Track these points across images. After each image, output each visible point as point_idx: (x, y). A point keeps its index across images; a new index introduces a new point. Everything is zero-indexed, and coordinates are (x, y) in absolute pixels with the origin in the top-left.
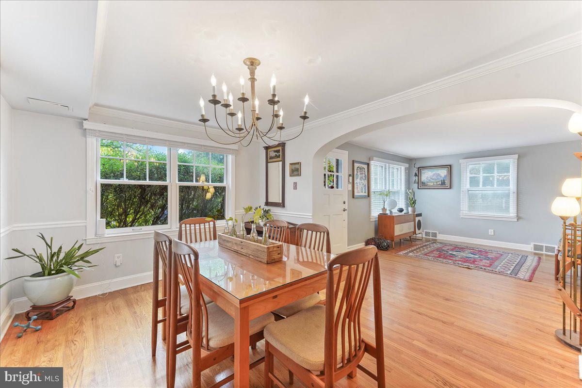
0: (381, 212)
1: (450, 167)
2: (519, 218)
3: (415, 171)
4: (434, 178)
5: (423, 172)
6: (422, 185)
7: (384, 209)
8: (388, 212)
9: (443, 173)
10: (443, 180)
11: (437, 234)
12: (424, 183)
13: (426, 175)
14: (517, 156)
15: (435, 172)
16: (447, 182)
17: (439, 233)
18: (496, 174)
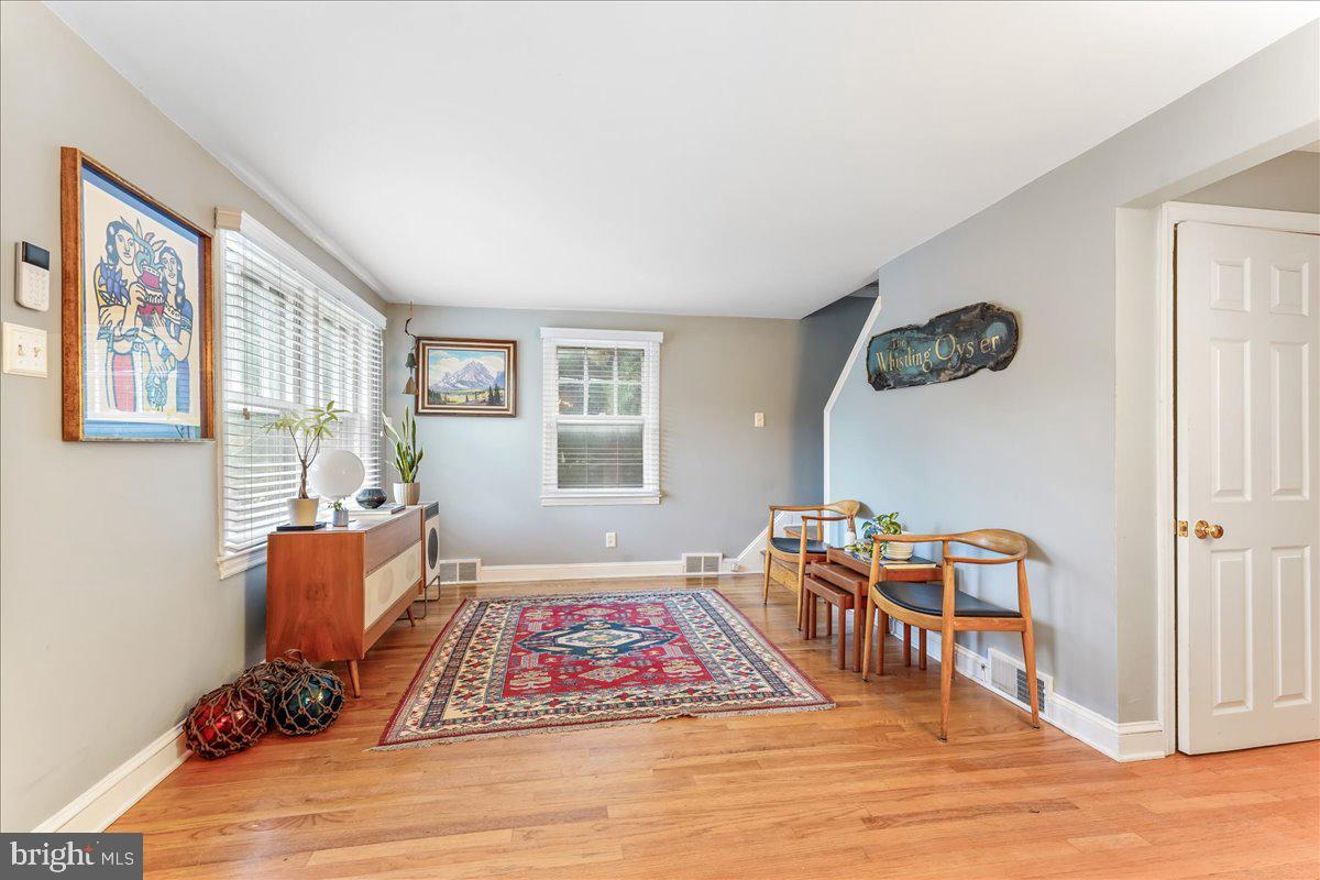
0: (287, 519)
1: (511, 347)
2: (664, 495)
3: (407, 347)
4: (467, 378)
5: (432, 353)
6: (430, 402)
7: (303, 501)
8: (325, 515)
9: (495, 363)
10: (493, 387)
11: (478, 565)
12: (437, 395)
13: (444, 368)
14: (659, 336)
15: (471, 360)
16: (506, 395)
17: (483, 564)
18: (616, 378)
